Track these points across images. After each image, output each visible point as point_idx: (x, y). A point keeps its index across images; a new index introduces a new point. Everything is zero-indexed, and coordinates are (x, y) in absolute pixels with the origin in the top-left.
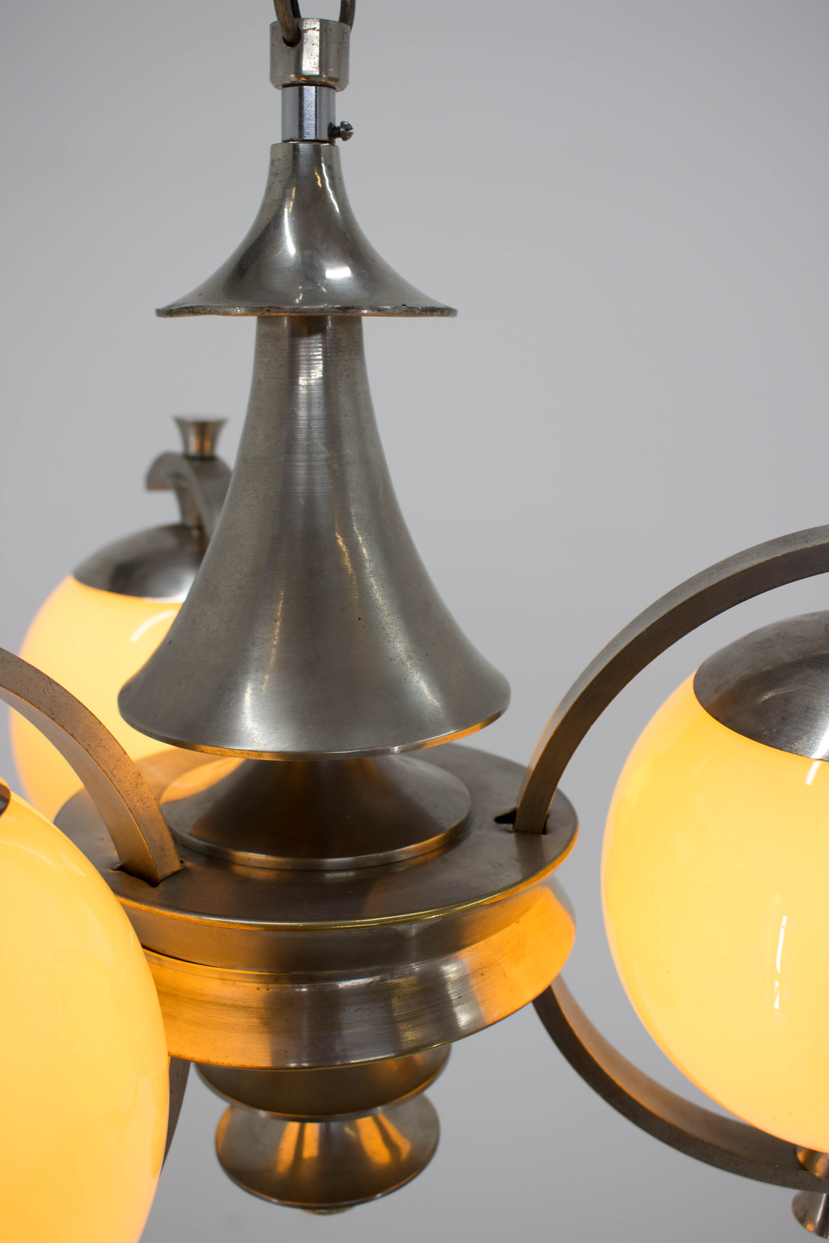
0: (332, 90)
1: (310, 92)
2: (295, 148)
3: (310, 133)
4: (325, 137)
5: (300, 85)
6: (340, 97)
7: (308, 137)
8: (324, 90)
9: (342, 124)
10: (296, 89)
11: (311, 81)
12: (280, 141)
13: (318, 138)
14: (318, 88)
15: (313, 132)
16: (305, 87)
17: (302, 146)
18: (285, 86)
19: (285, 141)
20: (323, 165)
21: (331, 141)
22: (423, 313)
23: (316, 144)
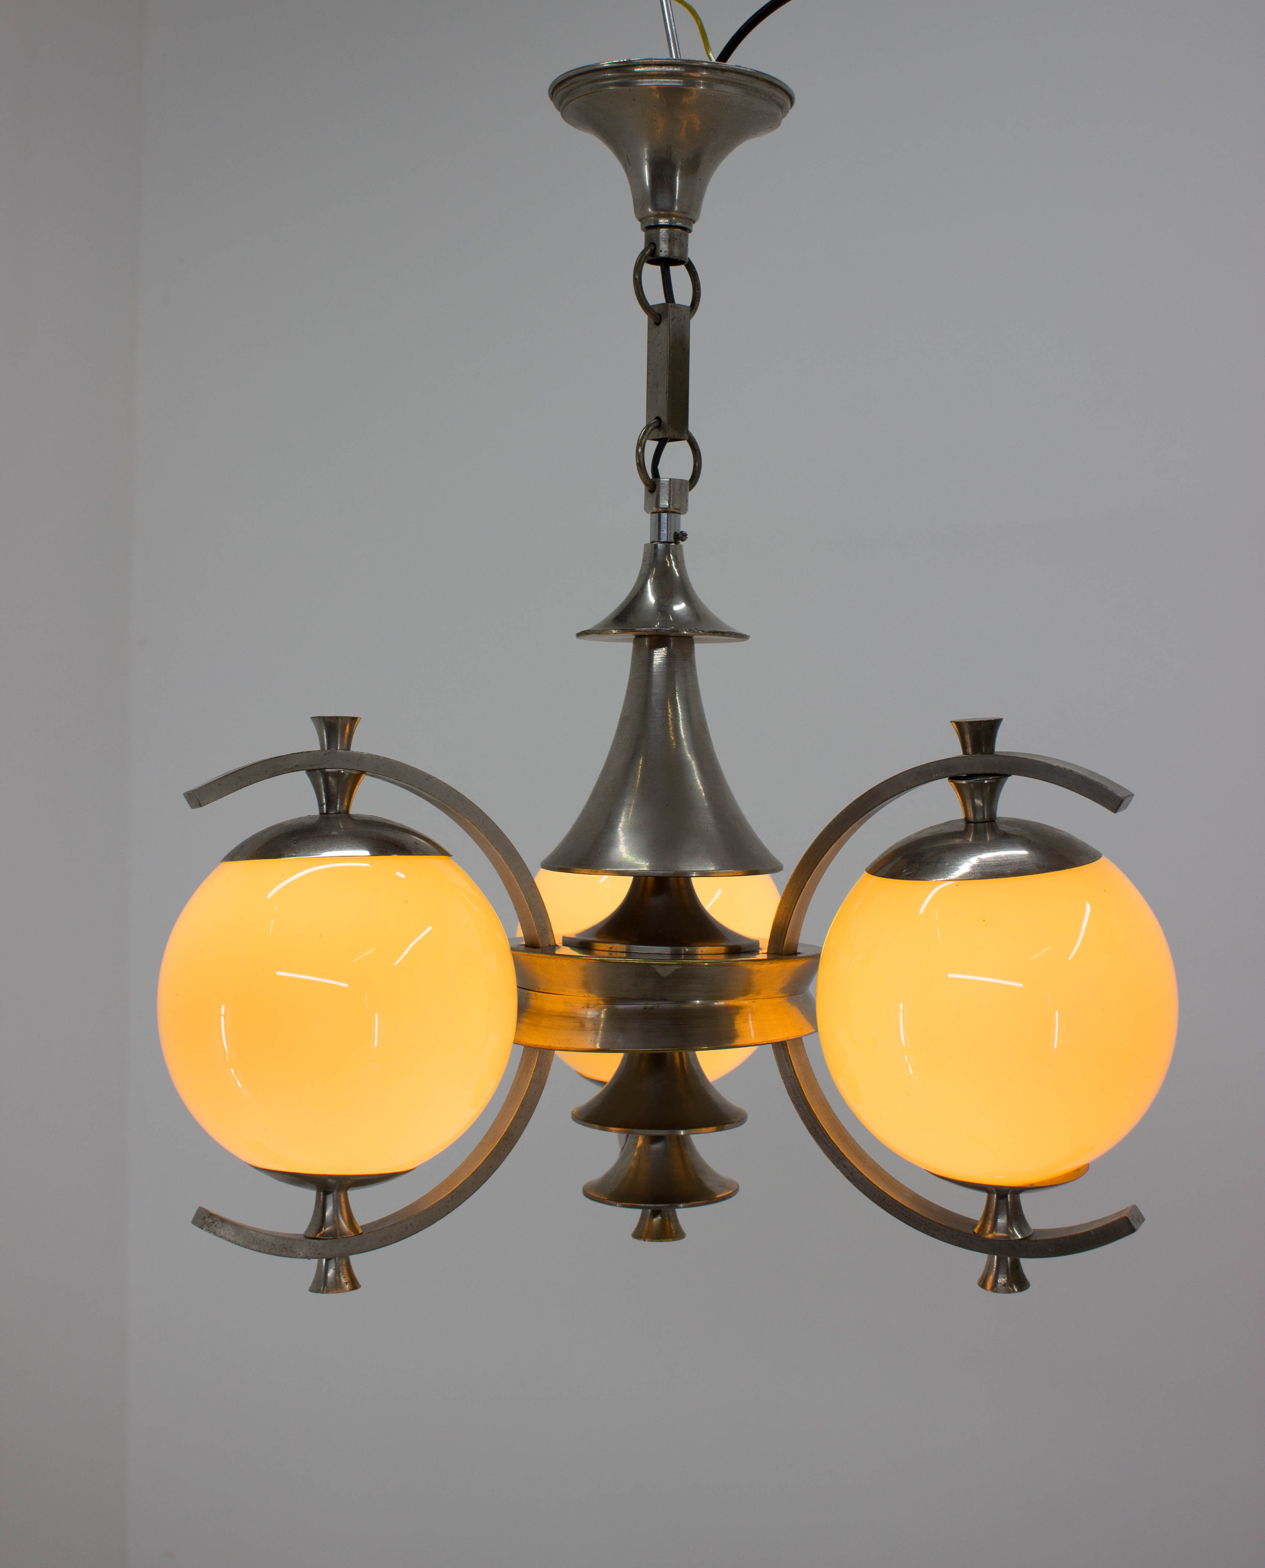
0: (679, 515)
1: (664, 516)
2: (656, 546)
3: (664, 538)
4: (672, 540)
5: (659, 513)
6: (683, 518)
7: (662, 540)
8: (673, 515)
9: (681, 532)
10: (657, 514)
11: (666, 510)
12: (649, 542)
13: (669, 541)
14: (669, 514)
15: (666, 538)
16: (662, 513)
17: (659, 545)
18: (653, 513)
19: (652, 542)
20: (671, 555)
21: (676, 543)
22: (707, 634)
23: (667, 544)
